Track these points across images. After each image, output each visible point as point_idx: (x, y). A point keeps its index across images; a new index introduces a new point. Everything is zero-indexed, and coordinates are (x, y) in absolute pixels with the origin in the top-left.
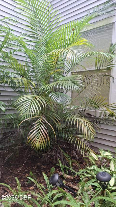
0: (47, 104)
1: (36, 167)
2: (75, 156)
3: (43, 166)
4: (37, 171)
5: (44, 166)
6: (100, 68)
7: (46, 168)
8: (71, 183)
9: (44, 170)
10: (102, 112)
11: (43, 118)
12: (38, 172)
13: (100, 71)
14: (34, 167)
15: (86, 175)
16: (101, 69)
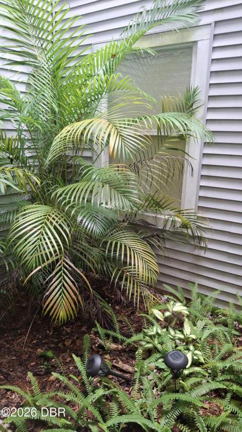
0: (72, 232)
1: (52, 330)
2: (121, 299)
3: (64, 327)
4: (56, 340)
5: (67, 328)
6: (166, 134)
7: (72, 332)
8: (119, 360)
9: (68, 336)
10: (168, 219)
11: (65, 259)
12: (57, 342)
13: (167, 141)
14: (48, 332)
15: (145, 345)
16: (168, 136)
